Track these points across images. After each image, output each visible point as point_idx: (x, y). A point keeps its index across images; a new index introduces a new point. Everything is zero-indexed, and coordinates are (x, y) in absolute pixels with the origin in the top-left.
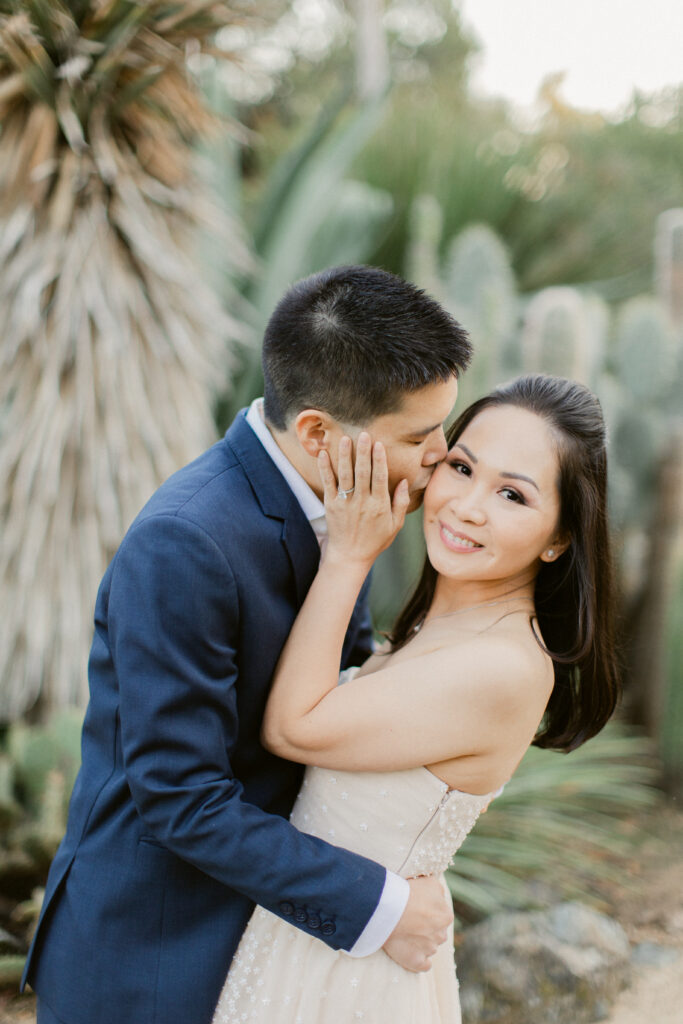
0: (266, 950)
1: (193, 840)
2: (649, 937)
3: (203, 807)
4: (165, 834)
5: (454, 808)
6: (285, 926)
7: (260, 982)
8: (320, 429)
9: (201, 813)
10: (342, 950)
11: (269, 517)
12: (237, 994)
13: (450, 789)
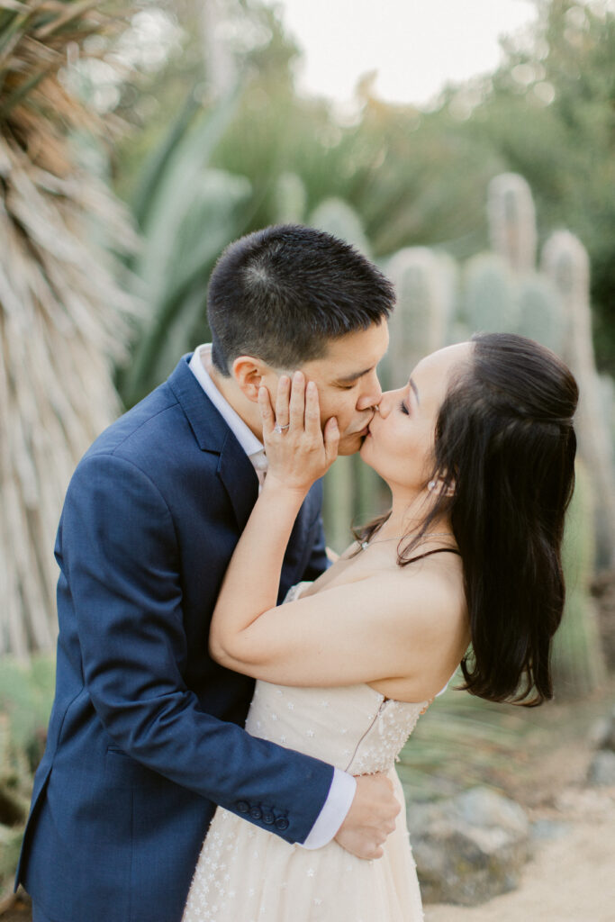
0: (229, 847)
1: (153, 749)
2: (543, 815)
3: (159, 718)
4: (128, 745)
5: (391, 716)
6: (245, 825)
7: (227, 877)
8: (257, 374)
9: (157, 724)
10: (296, 843)
11: (204, 451)
12: (206, 889)
13: (386, 700)
